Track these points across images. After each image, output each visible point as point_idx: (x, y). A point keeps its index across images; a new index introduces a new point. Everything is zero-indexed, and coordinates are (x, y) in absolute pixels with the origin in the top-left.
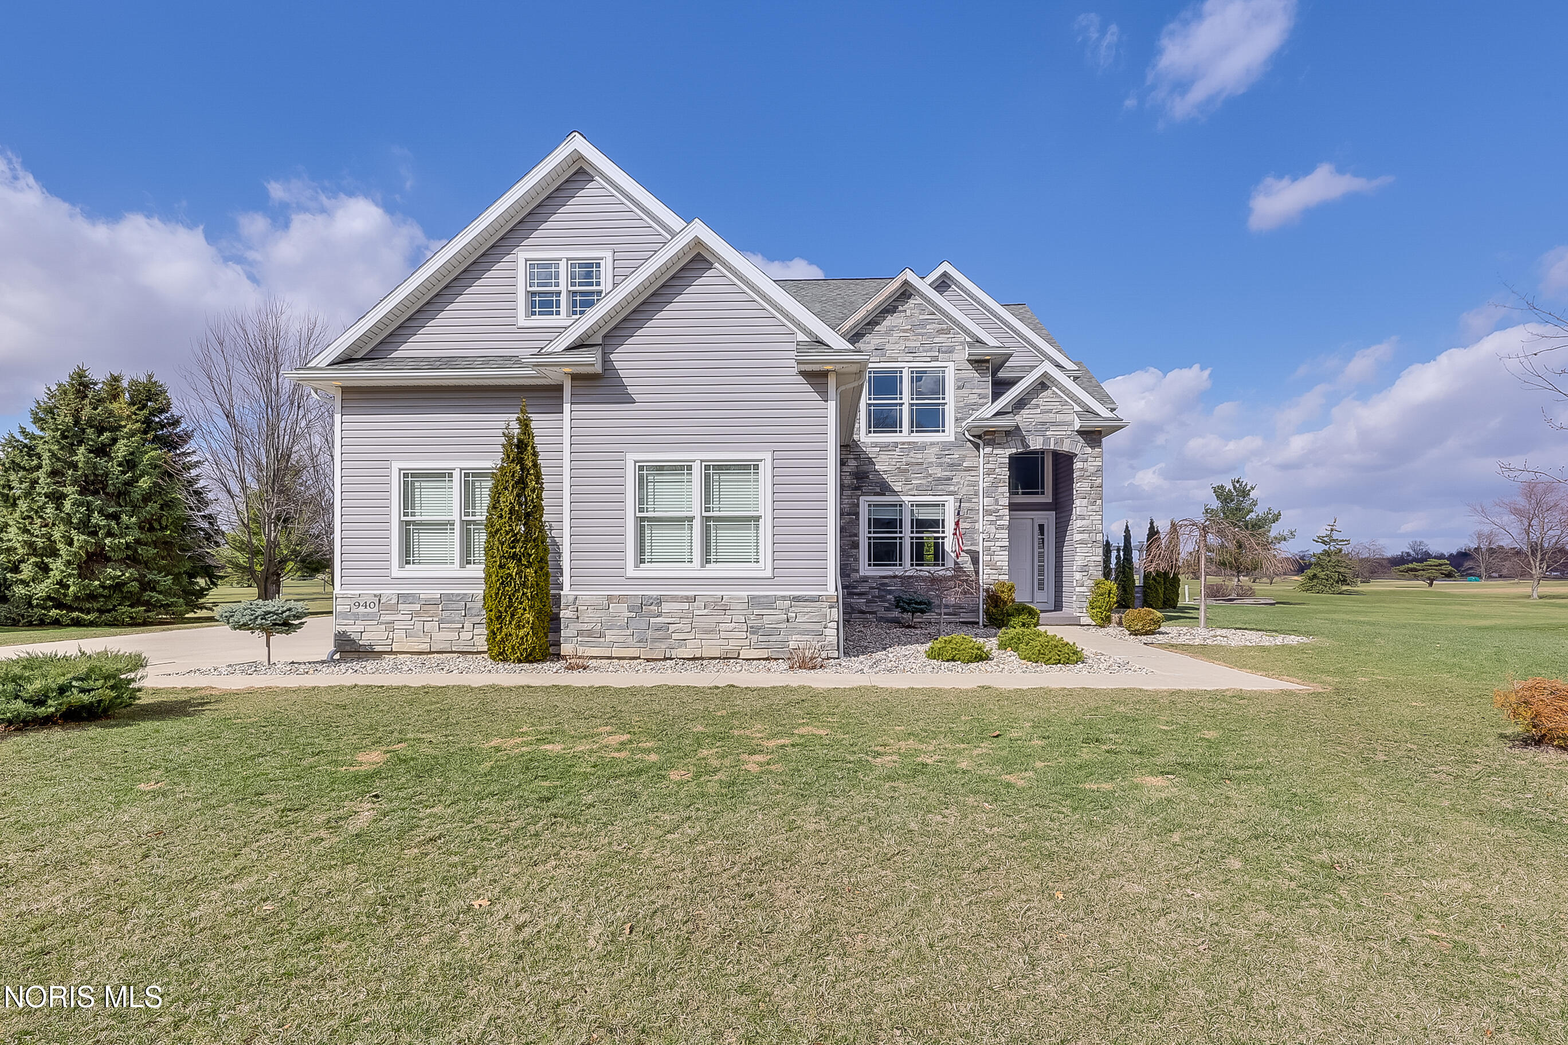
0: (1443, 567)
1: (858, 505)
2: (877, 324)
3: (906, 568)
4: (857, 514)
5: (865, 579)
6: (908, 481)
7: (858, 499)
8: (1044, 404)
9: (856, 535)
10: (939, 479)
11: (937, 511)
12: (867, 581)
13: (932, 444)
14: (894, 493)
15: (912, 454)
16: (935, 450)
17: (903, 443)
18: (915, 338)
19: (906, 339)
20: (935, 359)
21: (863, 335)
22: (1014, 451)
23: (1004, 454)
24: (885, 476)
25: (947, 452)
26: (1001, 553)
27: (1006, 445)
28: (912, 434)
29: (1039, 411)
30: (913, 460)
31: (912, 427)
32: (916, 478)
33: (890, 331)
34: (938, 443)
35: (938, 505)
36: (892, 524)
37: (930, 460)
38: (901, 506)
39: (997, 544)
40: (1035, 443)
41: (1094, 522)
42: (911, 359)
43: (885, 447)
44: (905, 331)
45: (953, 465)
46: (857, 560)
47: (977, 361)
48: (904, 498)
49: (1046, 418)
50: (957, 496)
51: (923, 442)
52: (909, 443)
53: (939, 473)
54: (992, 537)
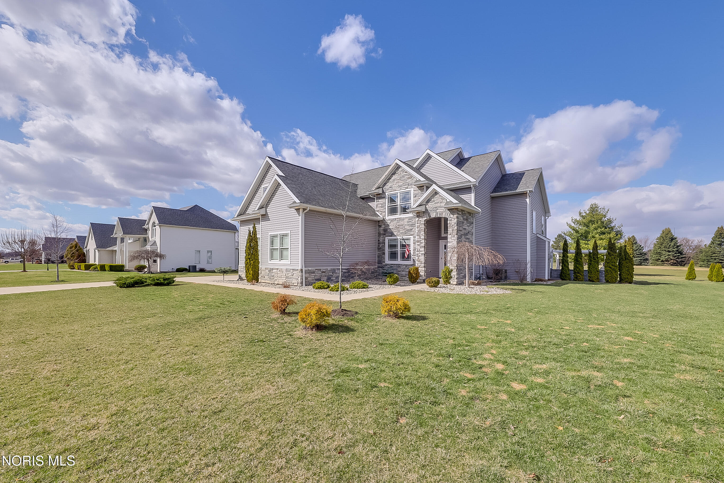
1: (385, 240)
2: (390, 179)
3: (399, 261)
4: (384, 243)
5: (387, 265)
6: (399, 231)
7: (385, 238)
8: (436, 200)
9: (384, 250)
10: (408, 230)
11: (408, 241)
12: (387, 266)
13: (406, 218)
14: (395, 236)
15: (400, 222)
16: (407, 220)
17: (398, 218)
18: (401, 182)
19: (398, 182)
20: (407, 188)
21: (386, 183)
22: (426, 218)
23: (423, 220)
24: (392, 230)
25: (410, 220)
26: (422, 256)
27: (423, 217)
28: (401, 215)
29: (434, 203)
30: (400, 224)
31: (401, 212)
32: (401, 230)
33: (394, 180)
34: (408, 217)
35: (408, 239)
36: (395, 246)
37: (405, 224)
38: (397, 240)
39: (421, 253)
40: (433, 215)
41: (454, 244)
42: (400, 189)
43: (392, 220)
44: (398, 180)
45: (412, 225)
46: (384, 258)
47: (420, 187)
48: (398, 237)
49: (436, 205)
50: (414, 236)
51: (403, 218)
52: (399, 218)
53: (408, 228)
54: (419, 250)
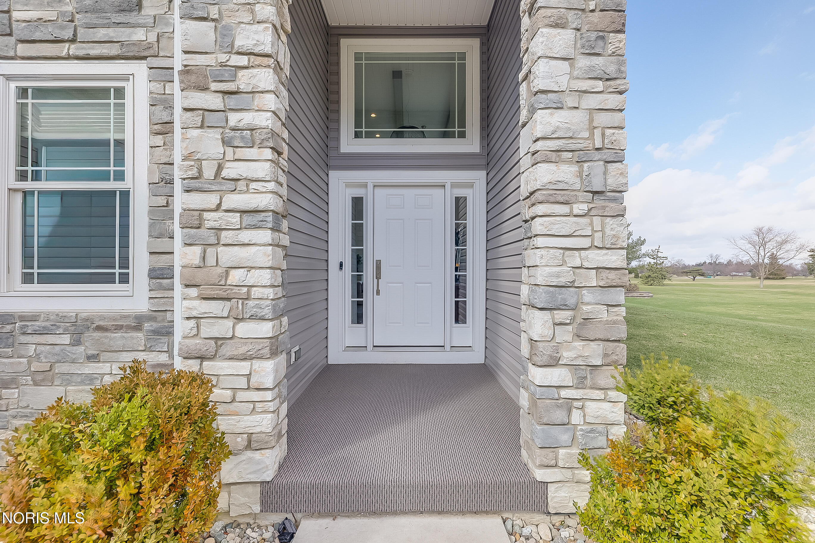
0: (700, 271)
